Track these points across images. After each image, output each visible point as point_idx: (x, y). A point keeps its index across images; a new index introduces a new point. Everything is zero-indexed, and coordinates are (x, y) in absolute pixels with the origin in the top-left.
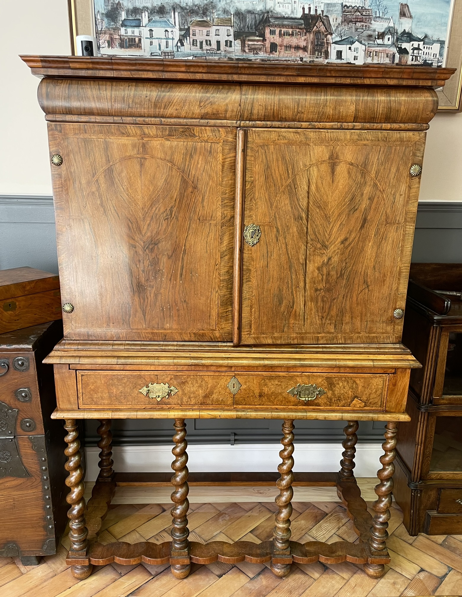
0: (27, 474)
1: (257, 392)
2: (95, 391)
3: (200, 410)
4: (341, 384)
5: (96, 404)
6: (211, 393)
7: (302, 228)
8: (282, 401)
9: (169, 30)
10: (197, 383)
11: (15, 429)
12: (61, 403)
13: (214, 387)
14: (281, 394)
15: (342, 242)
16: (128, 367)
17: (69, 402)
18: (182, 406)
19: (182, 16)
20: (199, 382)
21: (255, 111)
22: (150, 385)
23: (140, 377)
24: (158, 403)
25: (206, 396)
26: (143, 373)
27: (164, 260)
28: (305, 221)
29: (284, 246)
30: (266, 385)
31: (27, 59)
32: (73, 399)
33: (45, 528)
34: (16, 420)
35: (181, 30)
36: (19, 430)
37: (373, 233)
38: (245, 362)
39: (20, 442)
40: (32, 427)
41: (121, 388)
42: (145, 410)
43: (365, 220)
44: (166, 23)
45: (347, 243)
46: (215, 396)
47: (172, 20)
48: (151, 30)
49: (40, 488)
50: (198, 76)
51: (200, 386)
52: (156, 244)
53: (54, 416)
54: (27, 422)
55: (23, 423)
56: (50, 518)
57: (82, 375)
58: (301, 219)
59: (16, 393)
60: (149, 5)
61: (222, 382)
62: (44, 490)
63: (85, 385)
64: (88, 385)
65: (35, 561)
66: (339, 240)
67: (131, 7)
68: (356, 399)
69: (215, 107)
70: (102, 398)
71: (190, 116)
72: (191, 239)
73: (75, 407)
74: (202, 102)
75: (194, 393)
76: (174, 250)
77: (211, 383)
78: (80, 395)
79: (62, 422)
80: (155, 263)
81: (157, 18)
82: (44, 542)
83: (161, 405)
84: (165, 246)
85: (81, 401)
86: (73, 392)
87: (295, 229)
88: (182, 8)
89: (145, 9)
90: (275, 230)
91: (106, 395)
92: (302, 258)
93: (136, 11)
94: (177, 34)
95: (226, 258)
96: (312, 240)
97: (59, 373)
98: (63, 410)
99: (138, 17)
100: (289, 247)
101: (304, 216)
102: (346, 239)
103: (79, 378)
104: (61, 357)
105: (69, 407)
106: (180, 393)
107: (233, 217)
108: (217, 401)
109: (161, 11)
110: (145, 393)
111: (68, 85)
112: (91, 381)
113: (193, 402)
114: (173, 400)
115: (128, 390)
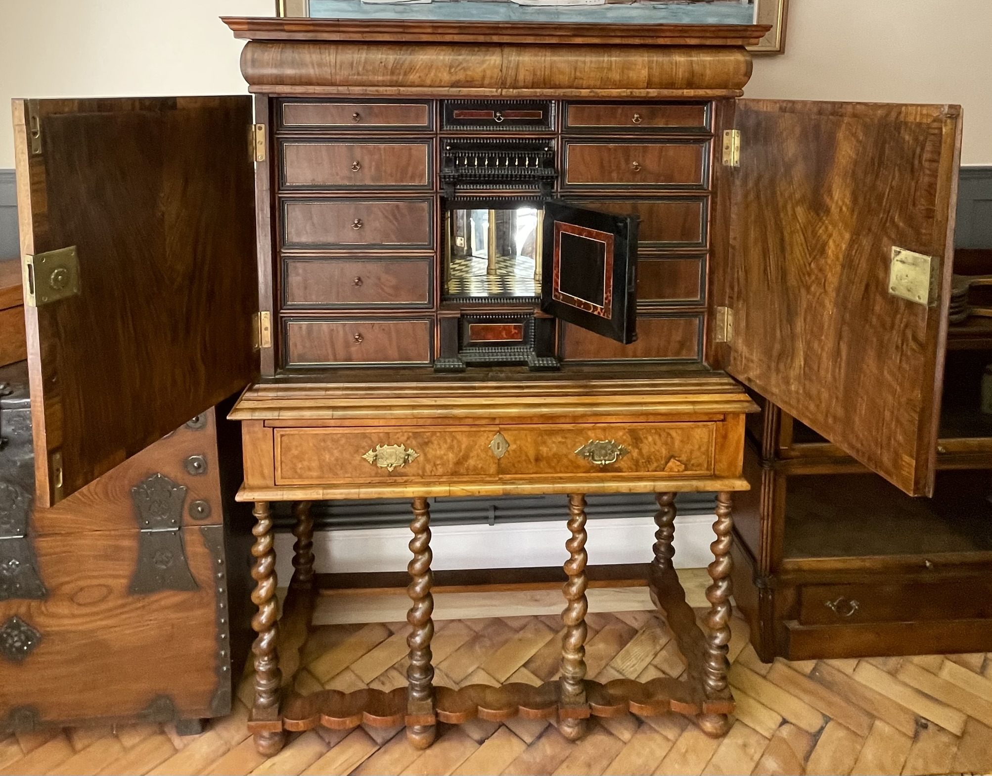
0: (194, 585)
1: (532, 454)
2: (300, 458)
3: (450, 483)
4: (650, 439)
5: (301, 477)
6: (466, 457)
8: (567, 467)
10: (446, 442)
11: (181, 516)
12: (250, 478)
13: (470, 448)
14: (566, 456)
16: (347, 422)
17: (263, 476)
18: (424, 478)
20: (449, 441)
21: (521, 77)
22: (378, 447)
23: (364, 436)
24: (390, 474)
25: (458, 463)
26: (369, 430)
30: (544, 443)
31: (229, 21)
32: (268, 471)
33: (217, 670)
34: (183, 502)
36: (187, 518)
38: (514, 411)
39: (188, 538)
40: (206, 513)
41: (336, 453)
42: (370, 485)
46: (471, 462)
49: (213, 606)
50: (448, 38)
51: (451, 448)
53: (239, 498)
54: (198, 505)
55: (193, 507)
56: (225, 654)
57: (282, 436)
59: (186, 463)
61: (482, 441)
62: (218, 610)
63: (286, 450)
64: (289, 449)
65: (198, 727)
68: (672, 460)
69: (469, 73)
70: (310, 469)
71: (437, 84)
73: (271, 481)
74: (453, 67)
75: (441, 458)
77: (465, 442)
78: (278, 464)
79: (250, 505)
82: (213, 694)
83: (394, 477)
85: (278, 473)
86: (267, 461)
91: (315, 464)
97: (249, 433)
98: (252, 489)
103: (278, 439)
104: (254, 410)
105: (261, 482)
106: (421, 459)
108: (475, 468)
110: (371, 460)
111: (280, 50)
112: (295, 443)
113: (440, 470)
114: (410, 470)
115: (346, 455)
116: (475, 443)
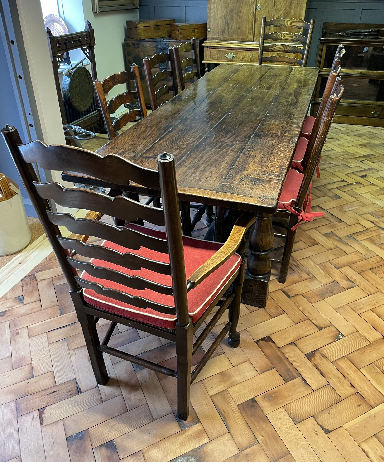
2: (214, 55)
5: (214, 59)
7: (273, 5)
12: (205, 58)
13: (245, 56)
15: (284, 10)
16: (223, 48)
17: (207, 58)
22: (228, 54)
24: (230, 60)
25: (243, 59)
26: (226, 50)
27: (235, 15)
28: (274, 3)
29: (268, 11)
32: (208, 57)
37: (293, 6)
41: (220, 55)
42: (226, 61)
43: (291, 3)
45: (286, 10)
46: (245, 58)
51: (241, 55)
52: (233, 11)
53: (203, 62)
58: (273, 3)
61: (248, 54)
63: (211, 53)
66: (283, 9)
70: (215, 58)
72: (242, 9)
73: (208, 60)
75: (240, 57)
76: (237, 13)
77: (245, 54)
78: (210, 56)
80: (232, 16)
83: (230, 61)
84: (235, 11)
85: (210, 58)
86: (208, 55)
87: (271, 6)
90: (265, 6)
91: (216, 57)
92: (273, 14)
95: (252, 15)
96: (276, 9)
97: (205, 49)
100: (269, 11)
101: (274, 2)
102: (285, 9)
103: (210, 51)
104: (206, 44)
105: (206, 60)
106: (236, 57)
107: (254, 2)
110: (226, 56)
112: (213, 52)
113: (239, 60)
114: (234, 59)
115: (222, 55)
116: (246, 54)
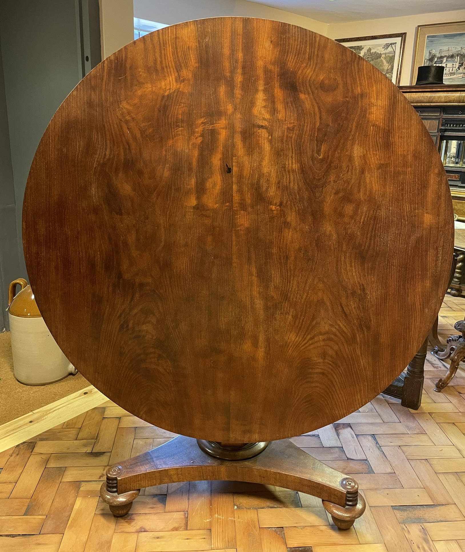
9: (454, 64)
19: (461, 58)
35: (459, 63)
44: (454, 61)
47: (456, 60)
48: (446, 64)
60: (447, 55)
67: (439, 56)
81: (450, 59)
88: (461, 55)
89: (445, 56)
93: (442, 57)
94: (457, 65)
99: (442, 60)
109: (452, 56)
